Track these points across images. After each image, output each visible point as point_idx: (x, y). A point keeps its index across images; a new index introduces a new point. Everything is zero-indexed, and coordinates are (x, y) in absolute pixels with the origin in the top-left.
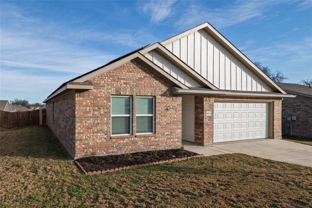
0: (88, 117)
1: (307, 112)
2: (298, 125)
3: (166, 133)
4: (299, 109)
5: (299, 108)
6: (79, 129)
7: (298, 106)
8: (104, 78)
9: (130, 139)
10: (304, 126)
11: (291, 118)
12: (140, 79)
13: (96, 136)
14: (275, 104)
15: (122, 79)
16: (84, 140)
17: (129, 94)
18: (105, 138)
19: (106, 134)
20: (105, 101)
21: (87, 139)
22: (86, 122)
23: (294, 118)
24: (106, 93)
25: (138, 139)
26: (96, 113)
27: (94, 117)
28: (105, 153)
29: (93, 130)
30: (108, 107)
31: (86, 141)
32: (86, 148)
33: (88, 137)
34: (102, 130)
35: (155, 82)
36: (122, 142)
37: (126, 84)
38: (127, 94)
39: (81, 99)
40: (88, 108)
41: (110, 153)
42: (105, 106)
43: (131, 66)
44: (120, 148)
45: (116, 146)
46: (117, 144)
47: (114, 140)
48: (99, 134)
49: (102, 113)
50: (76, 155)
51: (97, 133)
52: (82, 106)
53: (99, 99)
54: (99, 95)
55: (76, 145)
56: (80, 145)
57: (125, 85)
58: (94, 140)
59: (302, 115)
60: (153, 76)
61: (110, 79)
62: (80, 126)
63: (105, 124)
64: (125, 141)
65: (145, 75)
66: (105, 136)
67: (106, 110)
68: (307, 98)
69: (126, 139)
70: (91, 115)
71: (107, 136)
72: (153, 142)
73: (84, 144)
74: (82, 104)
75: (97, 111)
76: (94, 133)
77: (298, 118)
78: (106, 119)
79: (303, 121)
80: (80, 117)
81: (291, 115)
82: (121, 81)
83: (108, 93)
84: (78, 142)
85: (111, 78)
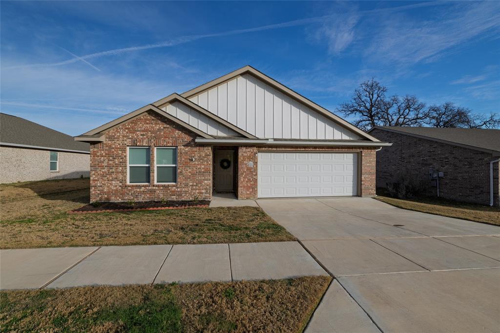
0: (103, 166)
1: (455, 166)
2: (446, 184)
3: (191, 184)
4: (447, 163)
5: (447, 160)
6: (94, 176)
7: (446, 158)
8: (119, 130)
9: (148, 188)
10: (452, 185)
11: (438, 174)
12: (159, 130)
13: (110, 184)
14: (363, 154)
15: (138, 131)
16: (99, 186)
17: (147, 145)
18: (120, 186)
19: (121, 182)
20: (120, 152)
21: (101, 186)
22: (100, 171)
23: (441, 174)
24: (121, 144)
25: (157, 188)
26: (111, 162)
27: (109, 166)
28: (120, 199)
29: (107, 178)
30: (123, 157)
31: (101, 188)
32: (101, 194)
33: (103, 184)
34: (116, 178)
35: (177, 133)
36: (138, 190)
37: (143, 135)
38: (144, 144)
39: (96, 150)
40: (102, 158)
41: (125, 200)
42: (119, 156)
43: (149, 118)
44: (136, 196)
45: (132, 194)
46: (133, 192)
47: (130, 188)
48: (113, 182)
49: (117, 162)
50: (91, 200)
51: (112, 180)
52: (97, 156)
53: (113, 150)
54: (113, 146)
55: (91, 191)
56: (94, 190)
57: (141, 137)
58: (108, 187)
59: (451, 170)
60: (174, 126)
61: (125, 131)
62: (94, 174)
63: (120, 172)
64: (141, 190)
65: (165, 126)
66: (121, 184)
67: (121, 160)
68: (456, 147)
69: (143, 188)
70: (106, 164)
71: (123, 184)
72: (174, 191)
73: (99, 190)
74: (96, 154)
75: (111, 160)
76: (108, 180)
77: (446, 174)
78: (121, 168)
79: (452, 178)
80: (95, 166)
81: (438, 171)
82: (138, 133)
83: (123, 144)
84: (93, 188)
85: (127, 131)
